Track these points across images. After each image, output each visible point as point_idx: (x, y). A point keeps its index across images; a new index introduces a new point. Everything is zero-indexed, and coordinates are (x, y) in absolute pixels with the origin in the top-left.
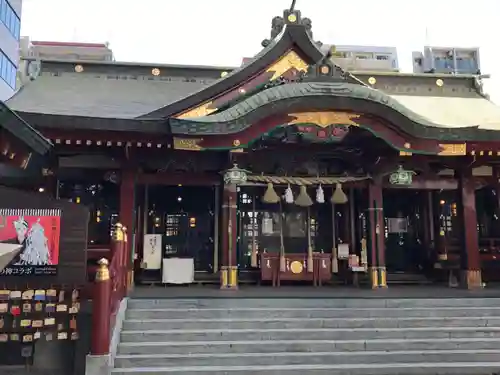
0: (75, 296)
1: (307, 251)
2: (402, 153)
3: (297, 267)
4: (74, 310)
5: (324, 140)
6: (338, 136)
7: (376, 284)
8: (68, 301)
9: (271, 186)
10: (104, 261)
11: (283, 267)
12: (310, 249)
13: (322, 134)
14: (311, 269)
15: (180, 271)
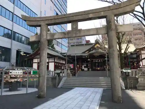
1: (99, 67)
9: (94, 60)
11: (97, 69)
15: (86, 69)
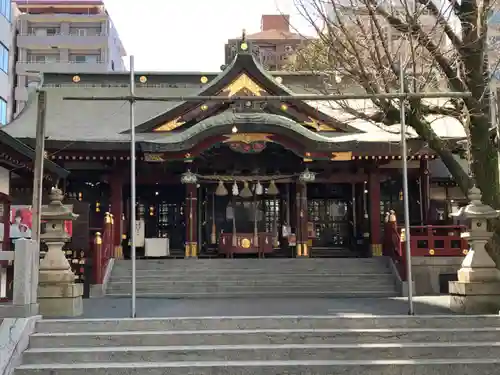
0: (82, 254)
1: (253, 231)
2: (305, 160)
3: (246, 243)
4: (82, 262)
5: (249, 152)
6: (259, 149)
7: (300, 253)
8: (79, 258)
9: (221, 183)
10: (99, 233)
11: (234, 243)
12: (256, 229)
13: (247, 148)
14: (256, 244)
15: (158, 247)
